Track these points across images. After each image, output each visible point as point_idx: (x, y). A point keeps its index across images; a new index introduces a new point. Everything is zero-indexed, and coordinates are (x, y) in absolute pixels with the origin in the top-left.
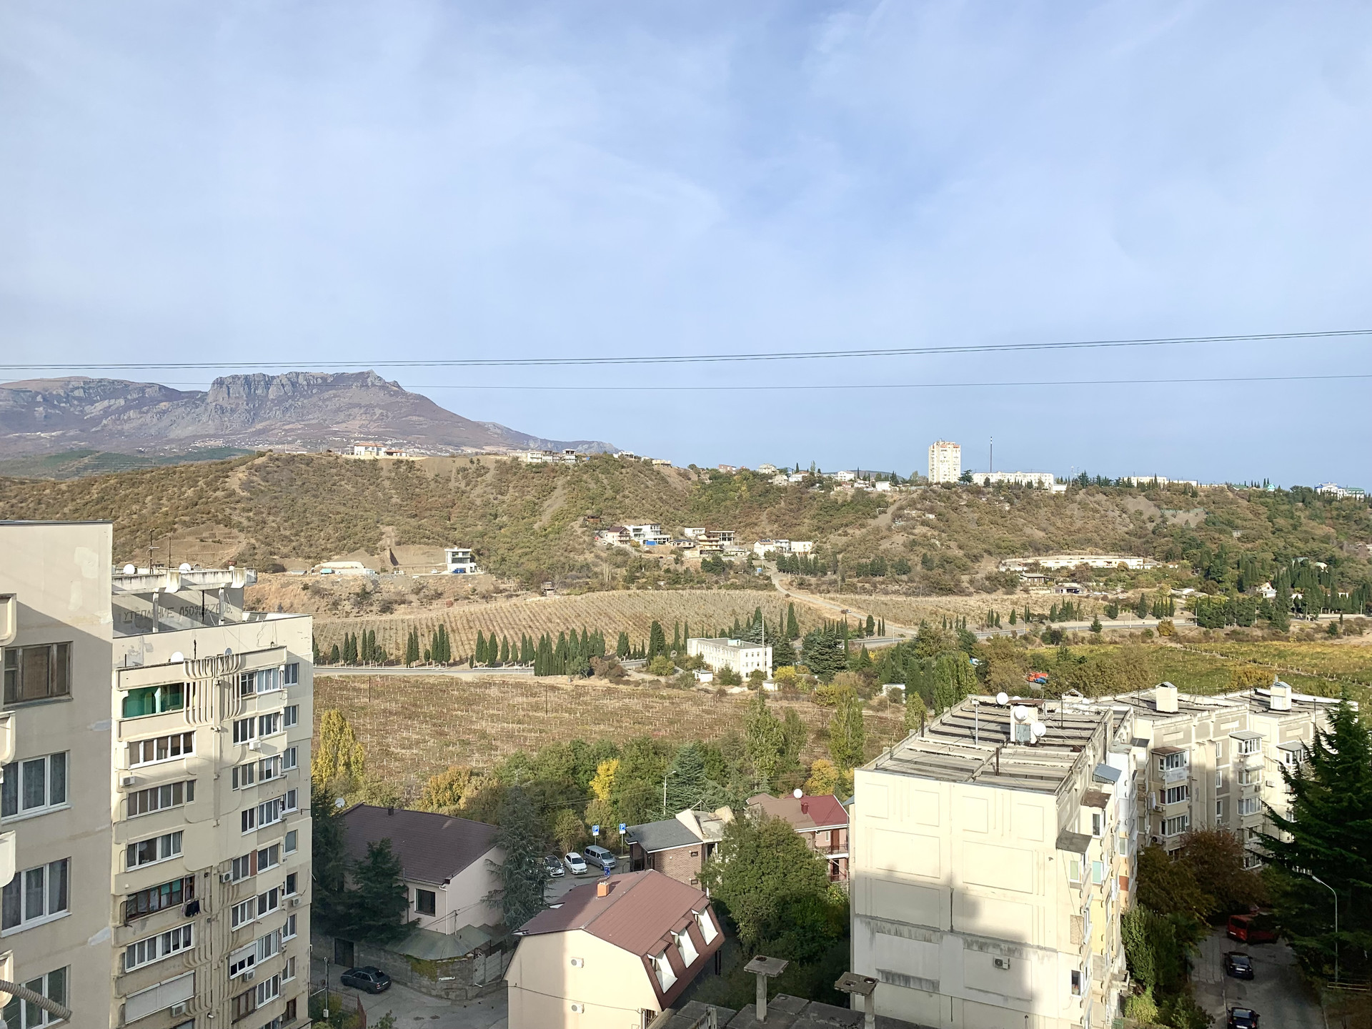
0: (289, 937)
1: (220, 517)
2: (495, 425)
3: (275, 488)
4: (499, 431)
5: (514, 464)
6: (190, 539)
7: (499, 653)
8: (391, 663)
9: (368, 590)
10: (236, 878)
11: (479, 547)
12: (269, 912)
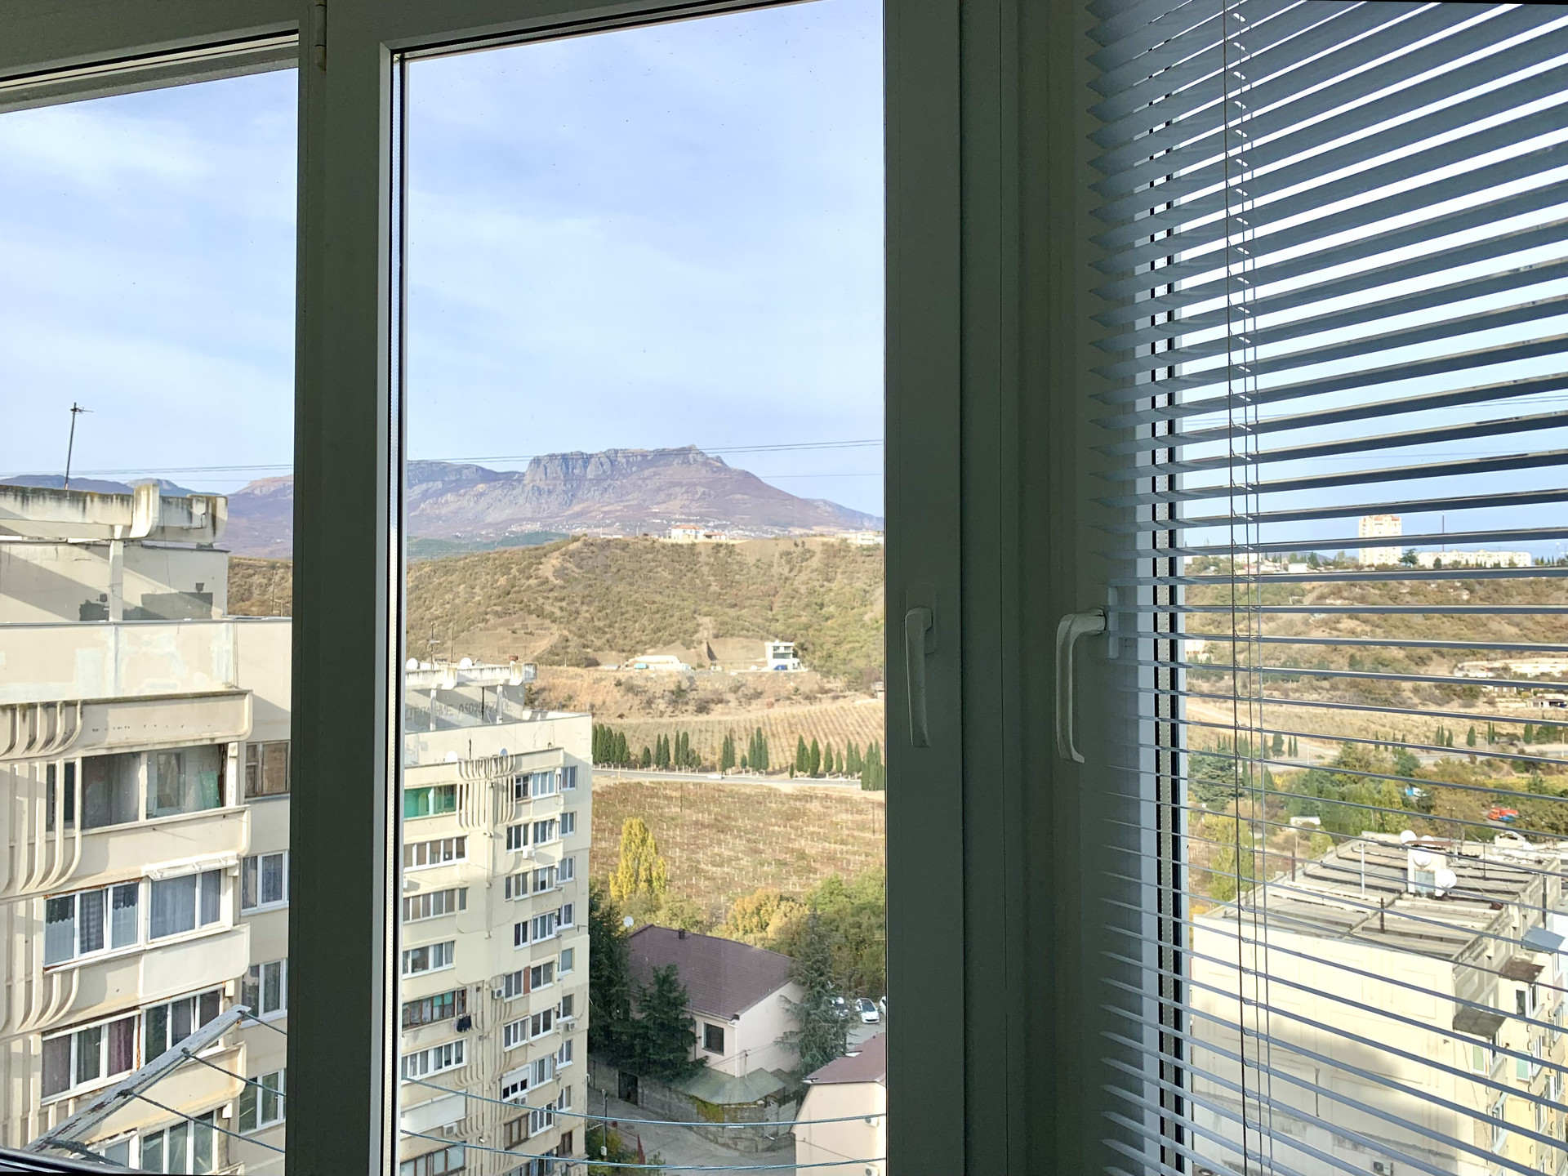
0: (565, 1064)
1: (533, 606)
2: (825, 502)
3: (589, 575)
4: (829, 509)
5: (842, 547)
6: (501, 630)
7: (822, 762)
8: (705, 770)
9: (683, 687)
10: (508, 995)
11: (803, 641)
12: (542, 1034)
